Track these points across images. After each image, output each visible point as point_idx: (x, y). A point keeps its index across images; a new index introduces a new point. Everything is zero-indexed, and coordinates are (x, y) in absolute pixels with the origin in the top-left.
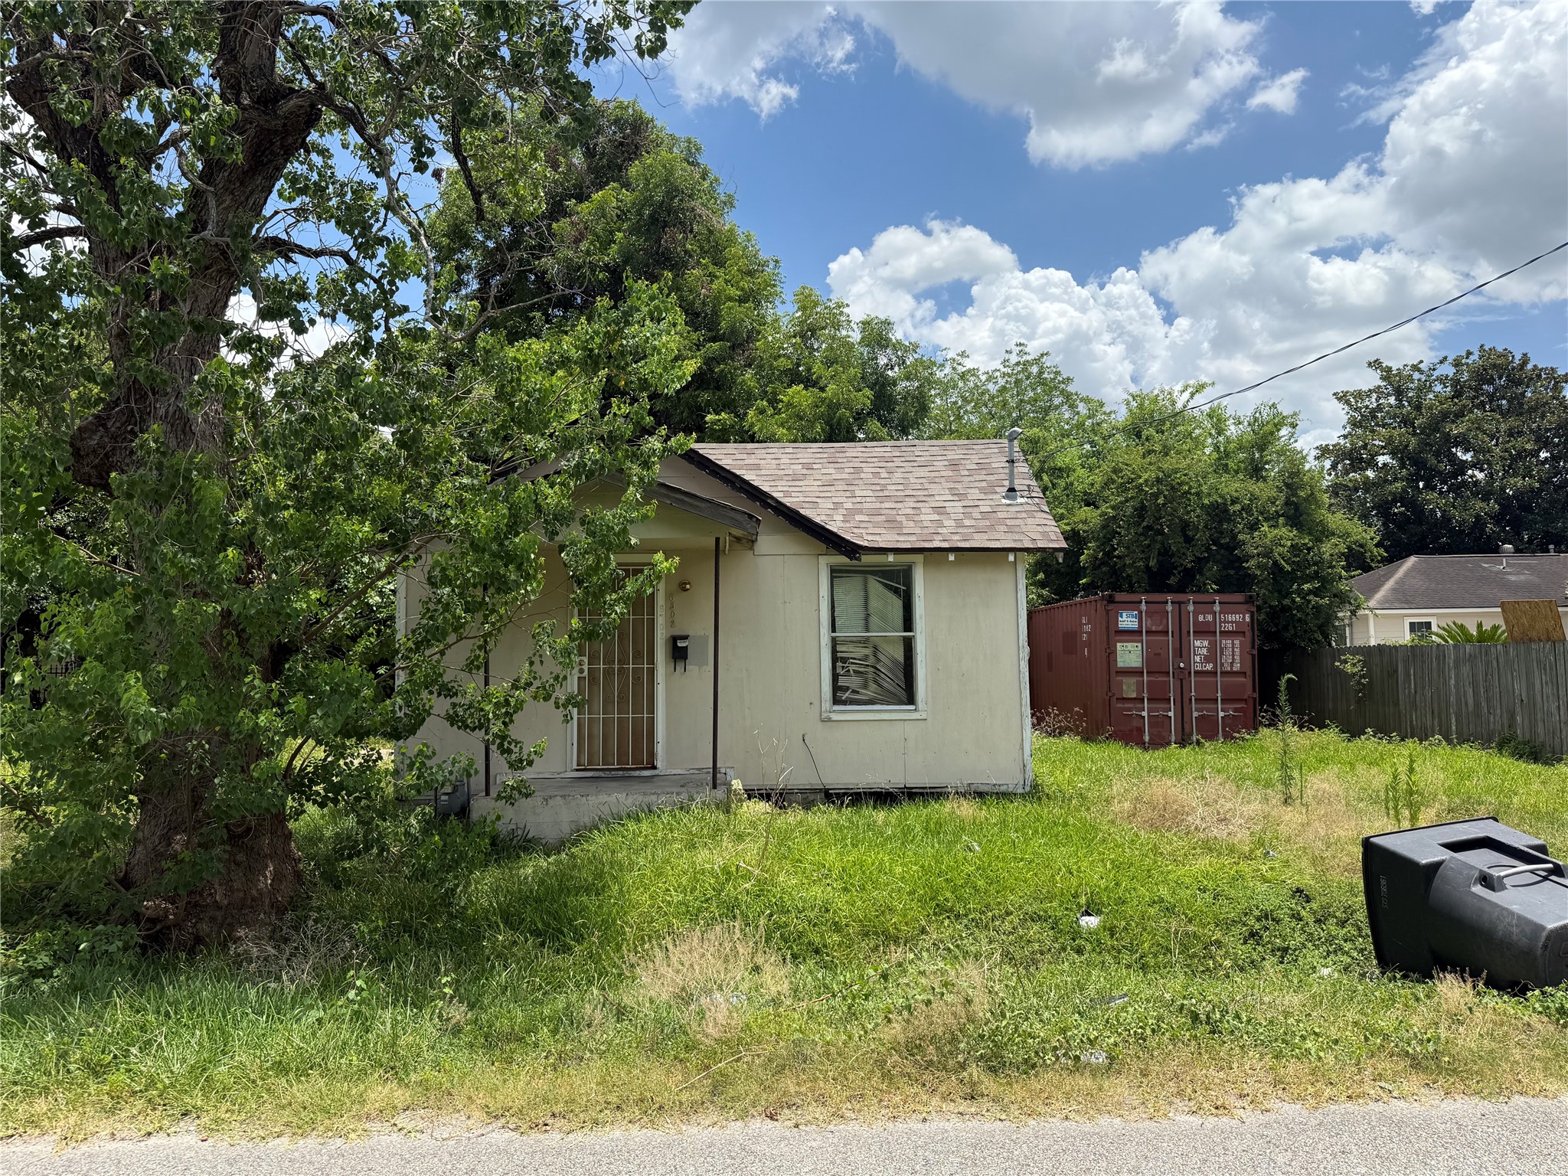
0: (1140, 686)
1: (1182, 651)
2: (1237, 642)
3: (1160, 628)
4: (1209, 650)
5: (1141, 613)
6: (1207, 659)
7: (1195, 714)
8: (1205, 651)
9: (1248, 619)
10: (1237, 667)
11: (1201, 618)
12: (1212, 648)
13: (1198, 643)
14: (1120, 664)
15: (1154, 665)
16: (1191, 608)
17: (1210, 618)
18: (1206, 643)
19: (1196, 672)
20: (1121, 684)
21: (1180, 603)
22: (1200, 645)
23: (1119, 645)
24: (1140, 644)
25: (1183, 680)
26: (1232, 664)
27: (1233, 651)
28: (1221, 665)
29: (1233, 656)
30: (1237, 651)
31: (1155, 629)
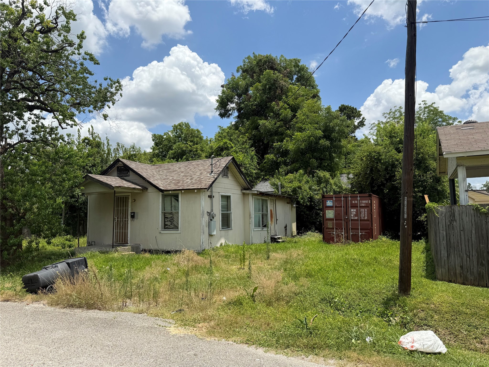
0: (333, 225)
1: (347, 213)
2: (366, 210)
3: (340, 206)
4: (356, 212)
5: (333, 201)
6: (356, 215)
7: (351, 234)
8: (355, 213)
9: (370, 202)
10: (366, 218)
11: (353, 202)
12: (357, 212)
13: (352, 210)
14: (327, 217)
15: (337, 217)
16: (350, 199)
17: (356, 202)
18: (355, 210)
19: (352, 220)
20: (327, 223)
21: (346, 197)
22: (353, 211)
23: (327, 211)
24: (333, 211)
25: (347, 222)
26: (364, 217)
27: (364, 213)
28: (360, 217)
29: (365, 214)
30: (366, 213)
31: (338, 206)
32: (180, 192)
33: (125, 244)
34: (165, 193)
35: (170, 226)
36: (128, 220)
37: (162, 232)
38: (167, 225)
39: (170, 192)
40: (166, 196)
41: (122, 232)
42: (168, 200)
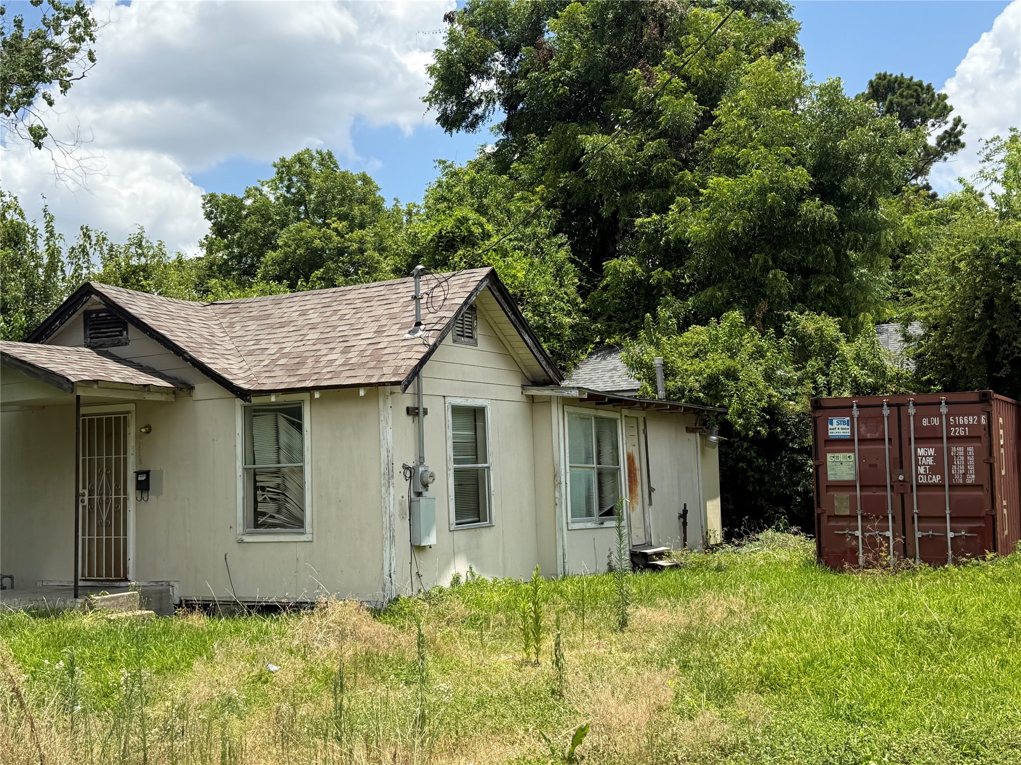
0: (853, 506)
1: (901, 461)
2: (970, 449)
3: (876, 436)
4: (935, 460)
5: (852, 418)
6: (933, 470)
7: (918, 535)
8: (930, 461)
9: (983, 421)
10: (971, 479)
11: (925, 422)
12: (938, 458)
13: (921, 452)
14: (831, 477)
15: (868, 478)
16: (912, 411)
17: (936, 421)
18: (931, 451)
19: (919, 486)
20: (832, 499)
21: (899, 406)
22: (926, 454)
23: (829, 455)
24: (852, 455)
25: (902, 495)
26: (965, 474)
27: (966, 460)
28: (951, 476)
29: (966, 465)
30: (971, 460)
31: (869, 436)
32: (306, 396)
33: (117, 584)
34: (255, 400)
35: (272, 517)
36: (125, 500)
37: (247, 539)
38: (264, 514)
39: (273, 399)
40: (259, 411)
41: (108, 541)
42: (264, 427)
